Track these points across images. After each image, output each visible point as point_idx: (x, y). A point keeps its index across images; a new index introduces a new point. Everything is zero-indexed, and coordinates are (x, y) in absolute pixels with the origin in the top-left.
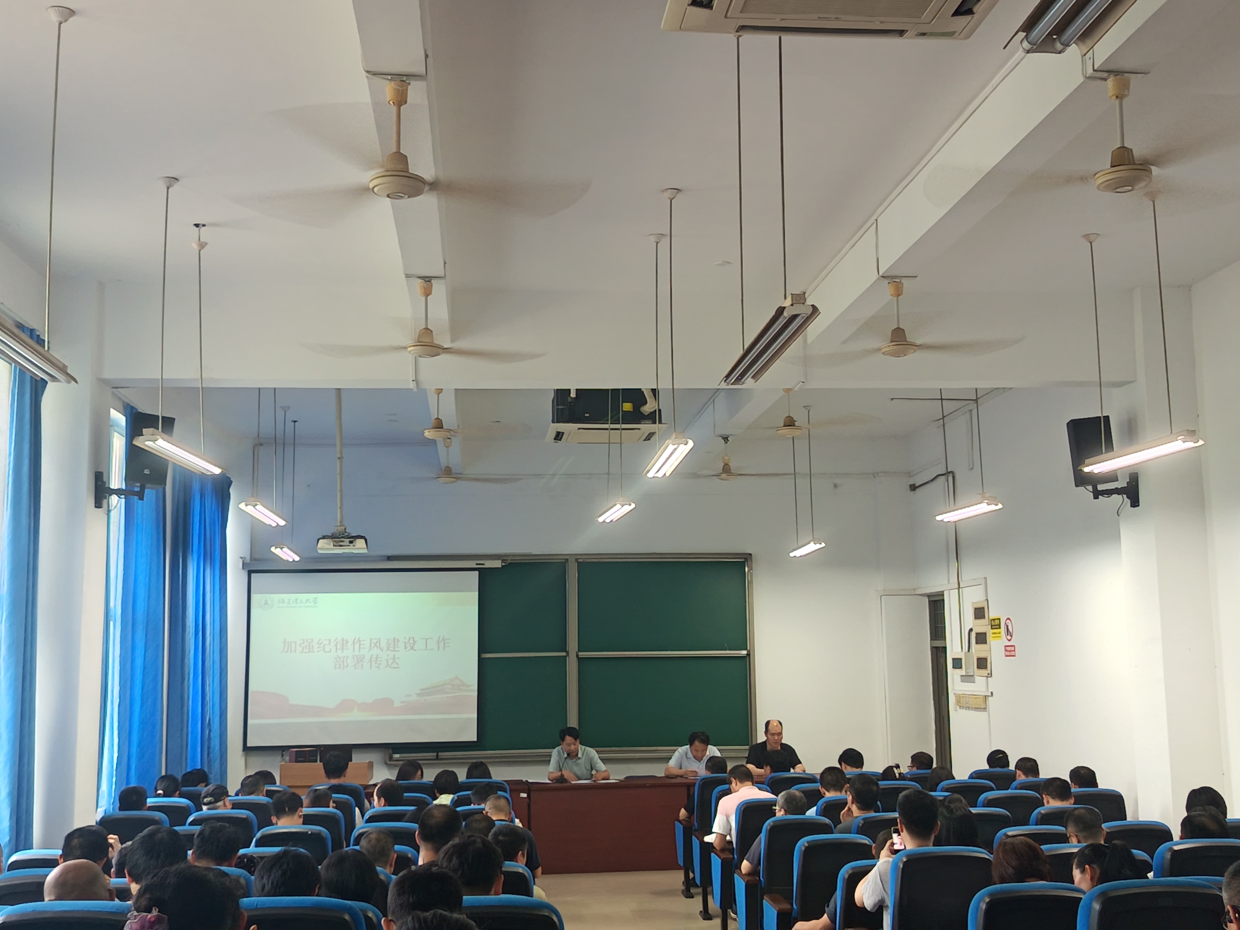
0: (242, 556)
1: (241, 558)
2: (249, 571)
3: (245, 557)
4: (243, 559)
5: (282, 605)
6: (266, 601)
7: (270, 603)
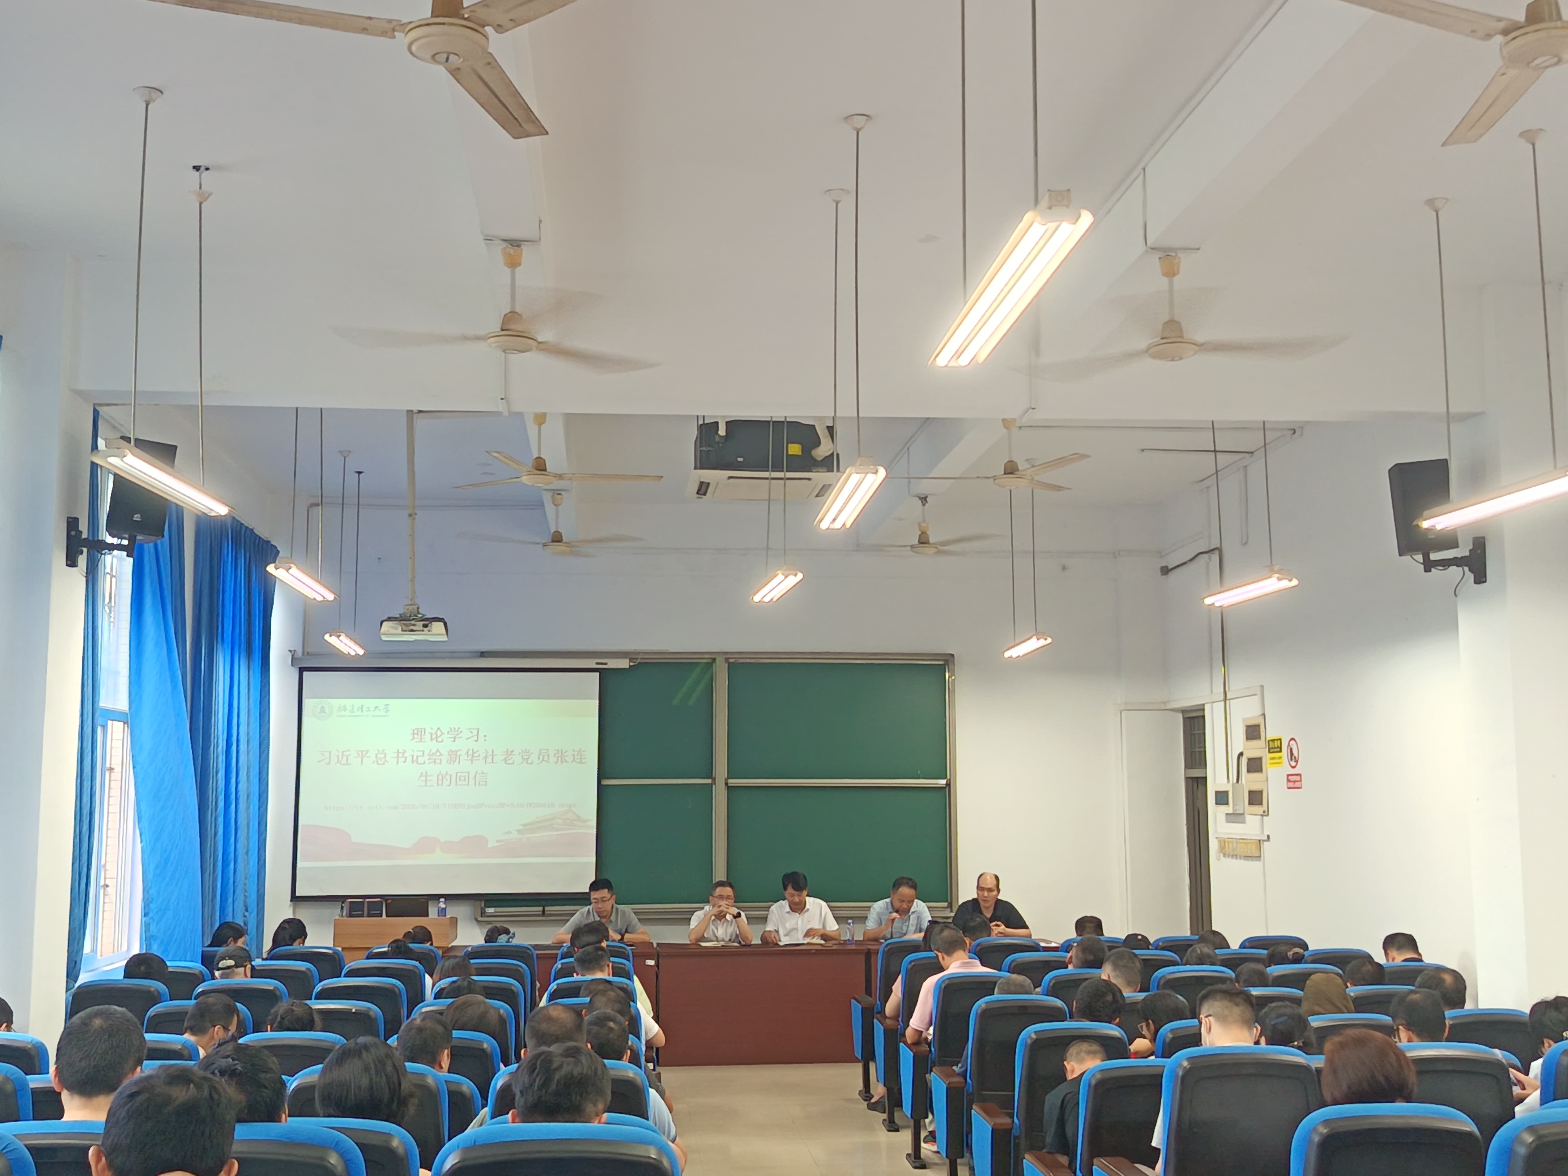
0: (292, 649)
1: (290, 651)
2: (300, 668)
3: (295, 651)
4: (293, 653)
5: (342, 713)
6: (323, 708)
7: (327, 710)
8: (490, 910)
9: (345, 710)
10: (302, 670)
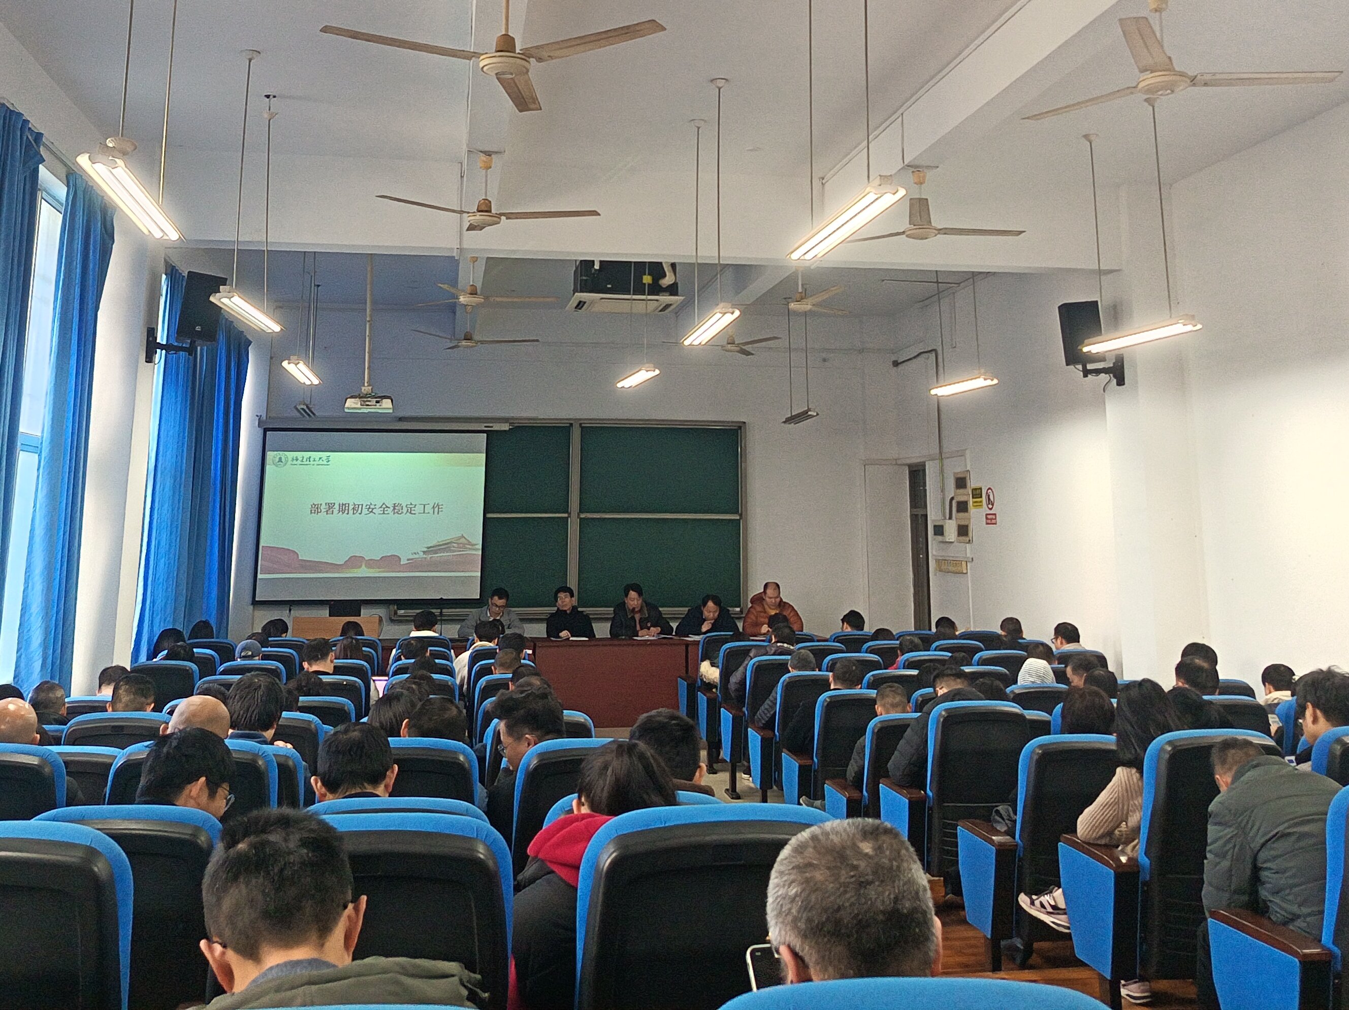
0: (259, 414)
1: (257, 416)
2: (265, 429)
3: (261, 416)
4: (260, 417)
5: (295, 462)
6: (280, 459)
7: (283, 460)
8: (401, 612)
9: (297, 460)
10: (265, 431)
